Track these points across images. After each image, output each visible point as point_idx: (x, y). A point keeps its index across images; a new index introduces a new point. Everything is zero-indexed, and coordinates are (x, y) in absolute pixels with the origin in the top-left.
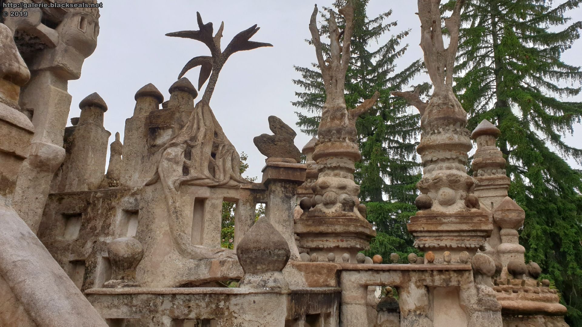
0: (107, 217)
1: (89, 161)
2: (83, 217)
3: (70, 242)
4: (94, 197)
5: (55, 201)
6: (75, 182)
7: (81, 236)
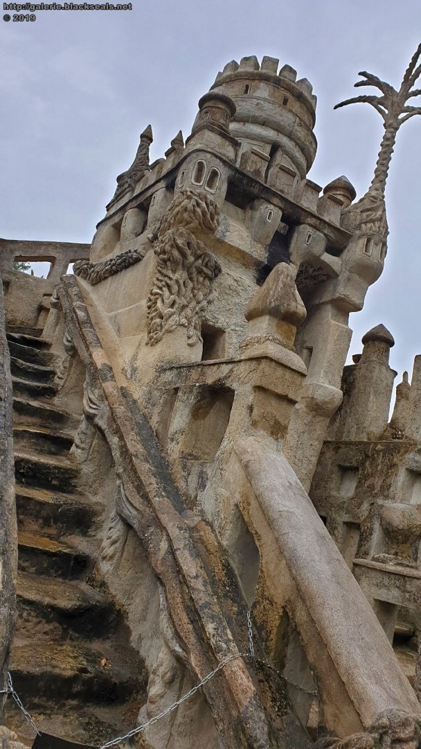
0: (387, 476)
1: (370, 406)
2: (360, 472)
3: (345, 500)
4: (374, 449)
5: (331, 449)
6: (354, 430)
7: (357, 494)
